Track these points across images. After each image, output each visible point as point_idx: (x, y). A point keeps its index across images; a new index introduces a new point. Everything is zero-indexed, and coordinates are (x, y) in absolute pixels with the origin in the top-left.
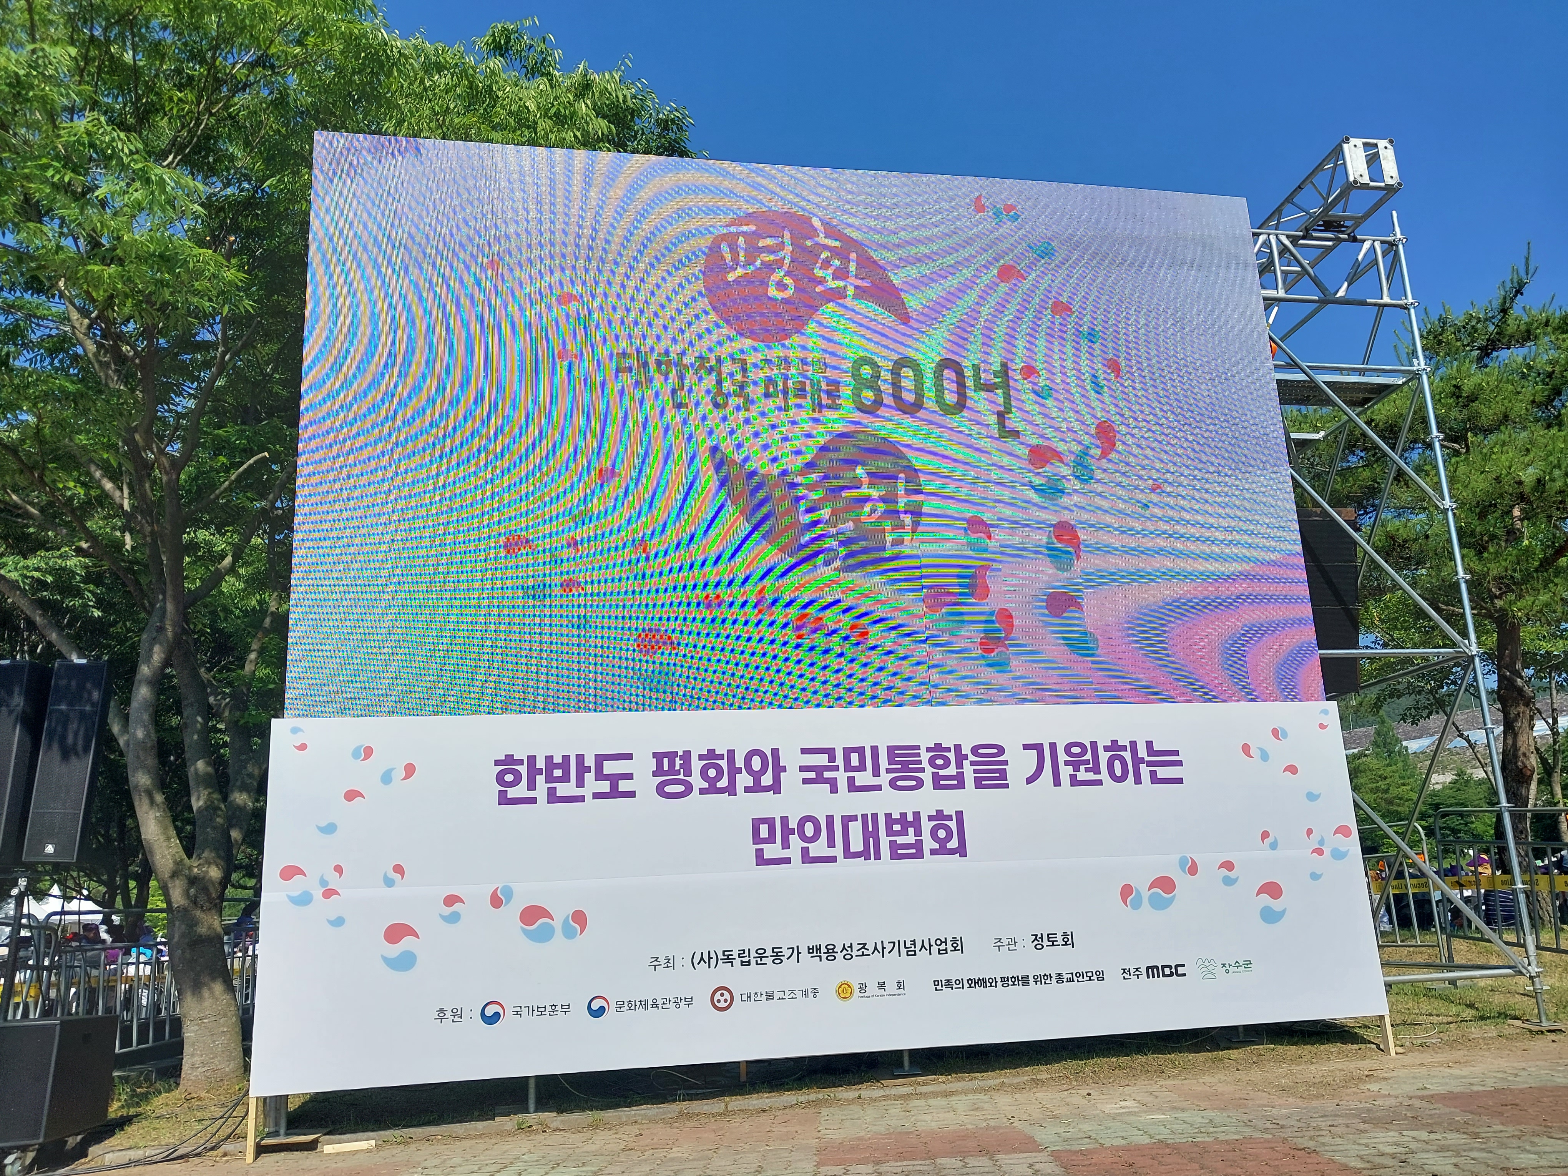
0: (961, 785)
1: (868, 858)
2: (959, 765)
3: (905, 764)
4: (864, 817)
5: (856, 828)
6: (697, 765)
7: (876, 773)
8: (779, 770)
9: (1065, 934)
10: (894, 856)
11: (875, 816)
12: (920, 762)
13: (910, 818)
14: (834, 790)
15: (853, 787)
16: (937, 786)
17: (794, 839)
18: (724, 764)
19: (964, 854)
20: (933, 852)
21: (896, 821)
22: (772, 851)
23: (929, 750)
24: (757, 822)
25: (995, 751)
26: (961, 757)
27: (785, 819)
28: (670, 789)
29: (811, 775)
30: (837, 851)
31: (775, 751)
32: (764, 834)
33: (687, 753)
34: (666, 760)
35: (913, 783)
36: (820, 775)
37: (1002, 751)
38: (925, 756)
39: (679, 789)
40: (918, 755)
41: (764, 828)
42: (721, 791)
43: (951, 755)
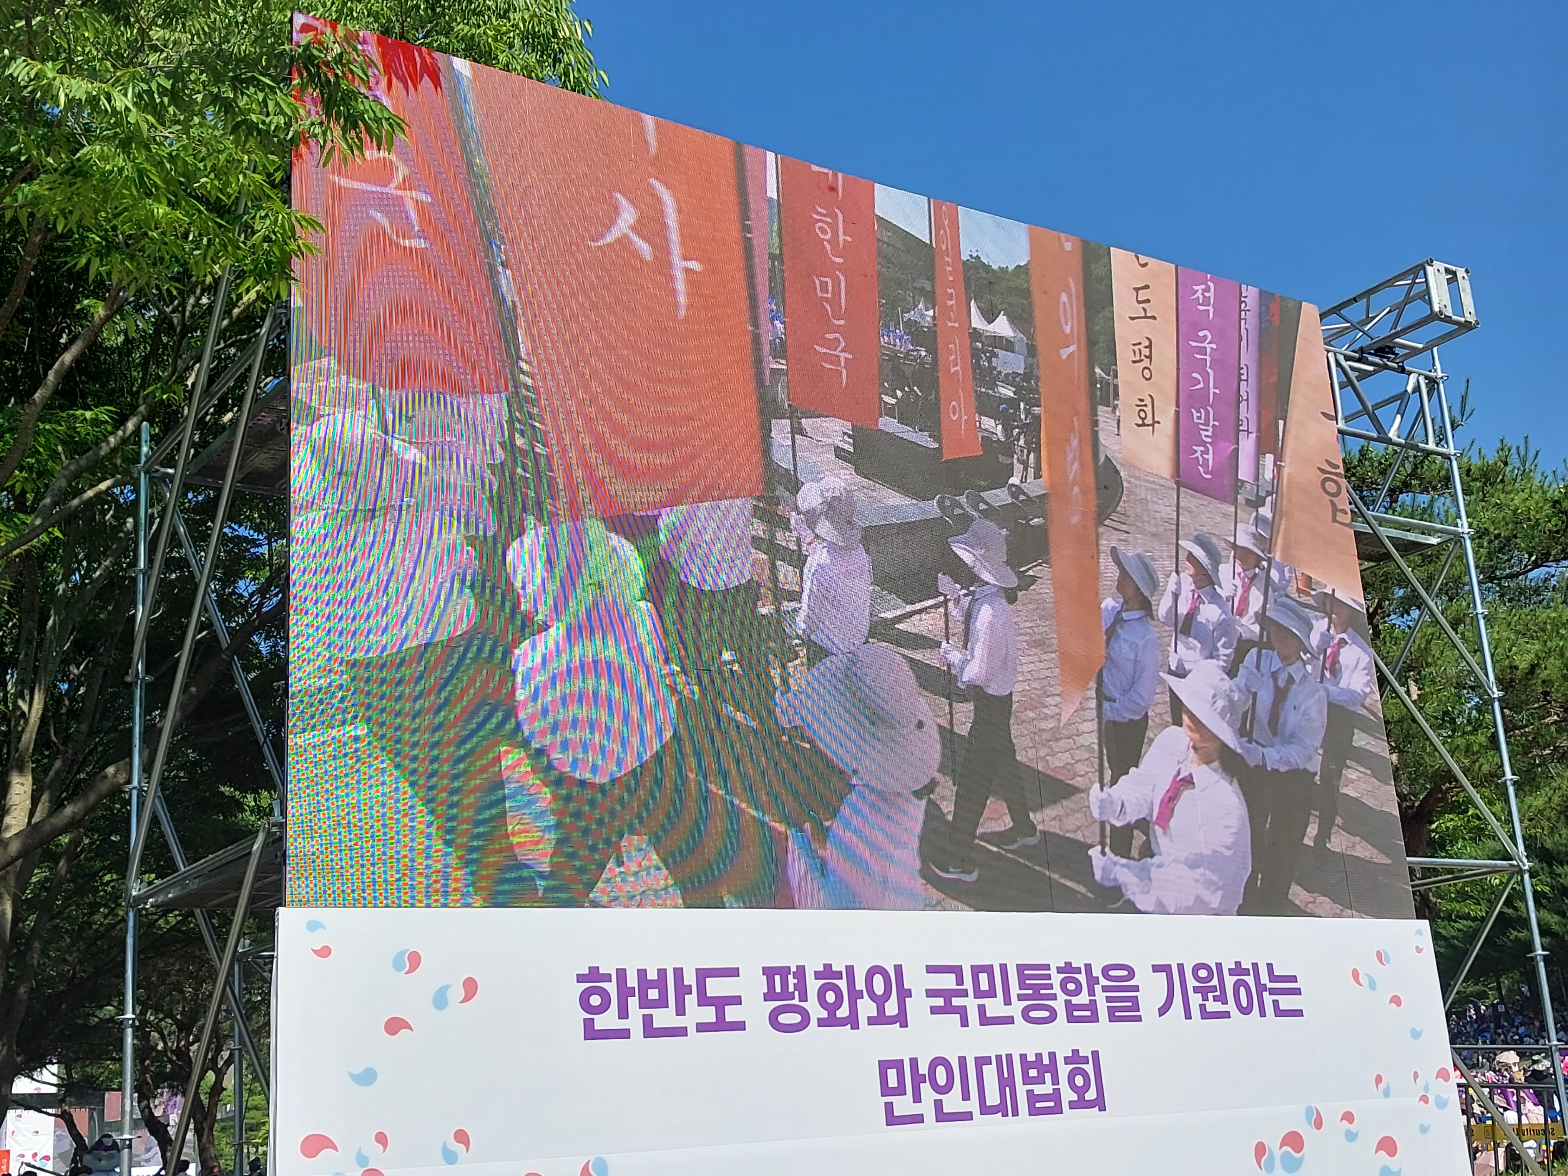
0: (1094, 1018)
1: (1005, 1115)
2: (1092, 992)
3: (1036, 988)
4: (999, 1058)
5: (990, 1072)
6: (813, 986)
7: (1008, 1002)
8: (904, 994)
11: (1009, 1057)
12: (1050, 987)
13: (1046, 1061)
14: (965, 1023)
15: (985, 1020)
16: (1071, 1019)
17: (926, 1088)
18: (842, 984)
19: (1103, 1108)
20: (1073, 1105)
21: (1032, 1065)
22: (903, 1105)
23: (1060, 970)
24: (884, 1066)
25: (1125, 973)
26: (1092, 981)
27: (914, 1062)
28: (784, 1019)
29: (940, 1002)
30: (973, 1105)
31: (898, 969)
32: (893, 1082)
33: (801, 970)
34: (777, 978)
35: (1046, 1014)
36: (948, 1002)
37: (1132, 973)
38: (1056, 979)
39: (795, 1018)
40: (1049, 977)
41: (892, 1074)
42: (842, 1022)
43: (1082, 978)
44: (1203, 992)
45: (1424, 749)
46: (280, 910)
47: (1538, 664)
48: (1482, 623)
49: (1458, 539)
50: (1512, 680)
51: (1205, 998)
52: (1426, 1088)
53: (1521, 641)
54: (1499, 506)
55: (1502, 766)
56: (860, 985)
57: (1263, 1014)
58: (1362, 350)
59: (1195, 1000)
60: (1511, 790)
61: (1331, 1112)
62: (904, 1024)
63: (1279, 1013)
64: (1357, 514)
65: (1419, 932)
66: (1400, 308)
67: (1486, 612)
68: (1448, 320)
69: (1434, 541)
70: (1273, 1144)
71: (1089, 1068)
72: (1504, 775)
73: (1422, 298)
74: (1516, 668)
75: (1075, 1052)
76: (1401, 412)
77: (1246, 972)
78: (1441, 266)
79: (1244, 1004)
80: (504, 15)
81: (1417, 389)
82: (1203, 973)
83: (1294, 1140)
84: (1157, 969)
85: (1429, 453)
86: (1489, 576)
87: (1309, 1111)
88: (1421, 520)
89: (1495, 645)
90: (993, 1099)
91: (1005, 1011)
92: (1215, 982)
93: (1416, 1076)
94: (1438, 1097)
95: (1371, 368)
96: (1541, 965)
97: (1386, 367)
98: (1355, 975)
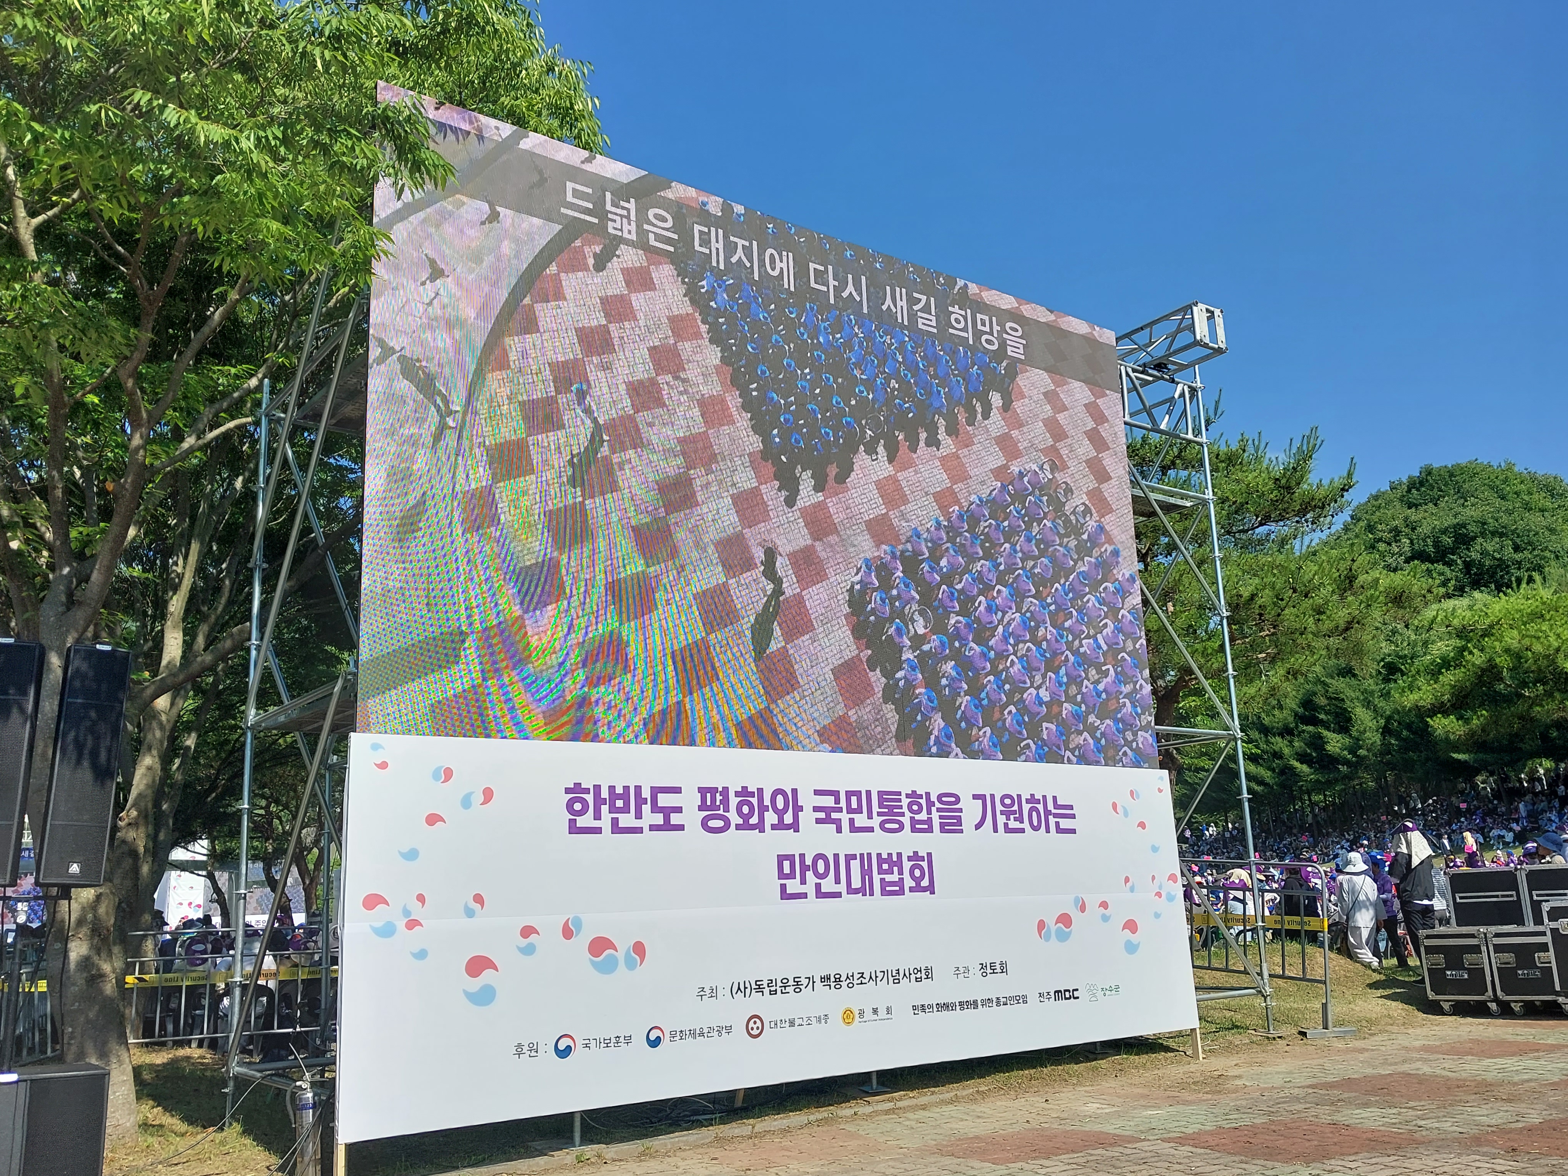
0: (930, 830)
1: (864, 895)
2: (929, 812)
3: (890, 808)
4: (862, 855)
5: (855, 865)
6: (734, 801)
7: (870, 817)
8: (798, 809)
9: (1001, 964)
10: (884, 893)
11: (869, 855)
12: (901, 807)
13: (895, 859)
14: (839, 830)
15: (854, 829)
16: (914, 830)
17: (810, 874)
18: (754, 801)
19: (933, 893)
20: (912, 890)
21: (885, 861)
22: (793, 886)
23: (908, 796)
24: (781, 859)
25: (953, 799)
26: (930, 804)
27: (802, 856)
28: (713, 823)
29: (822, 815)
30: (842, 888)
31: (795, 791)
32: (787, 870)
33: (726, 789)
34: (709, 795)
35: (896, 826)
36: (828, 815)
37: (958, 800)
38: (905, 802)
39: (719, 823)
40: (900, 800)
41: (786, 864)
42: (752, 827)
43: (923, 801)
44: (1007, 814)
45: (1174, 651)
46: (352, 734)
47: (1256, 594)
48: (1218, 563)
49: (1205, 503)
50: (1238, 605)
51: (1008, 819)
52: (1160, 887)
53: (1247, 577)
54: (1238, 481)
55: (1226, 665)
56: (767, 802)
57: (1048, 831)
58: (1144, 365)
59: (1001, 819)
60: (1232, 681)
61: (1092, 902)
62: (797, 830)
63: (1059, 830)
64: (1134, 483)
65: (1161, 778)
66: (1173, 336)
67: (1221, 556)
68: (1206, 346)
69: (1188, 504)
70: (1050, 921)
71: (924, 864)
72: (1227, 670)
73: (1189, 330)
74: (1241, 596)
75: (916, 853)
76: (1169, 412)
77: (1038, 801)
78: (1203, 307)
79: (1035, 824)
80: (537, 91)
81: (1182, 395)
82: (1008, 801)
83: (1065, 920)
84: (975, 797)
85: (1189, 442)
86: (1227, 531)
87: (1076, 899)
88: (1182, 488)
89: (1227, 579)
90: (856, 883)
91: (868, 823)
92: (1016, 808)
93: (1153, 878)
94: (1168, 894)
95: (1151, 379)
96: (1246, 804)
97: (1163, 378)
98: (1115, 806)
